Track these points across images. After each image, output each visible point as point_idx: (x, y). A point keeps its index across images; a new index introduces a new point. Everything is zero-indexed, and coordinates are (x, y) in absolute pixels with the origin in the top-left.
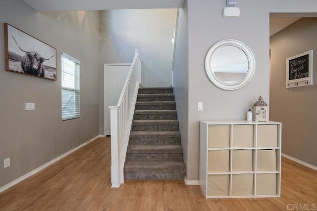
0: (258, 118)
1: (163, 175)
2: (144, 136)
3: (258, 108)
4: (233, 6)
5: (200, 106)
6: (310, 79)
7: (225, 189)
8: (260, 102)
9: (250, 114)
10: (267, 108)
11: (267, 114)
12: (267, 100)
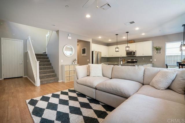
0: (75, 63)
1: (52, 81)
2: (42, 71)
3: (75, 61)
4: (70, 36)
5: (62, 61)
6: (86, 54)
7: (69, 80)
8: (75, 60)
9: (73, 63)
10: (77, 61)
11: (77, 62)
12: (77, 59)
